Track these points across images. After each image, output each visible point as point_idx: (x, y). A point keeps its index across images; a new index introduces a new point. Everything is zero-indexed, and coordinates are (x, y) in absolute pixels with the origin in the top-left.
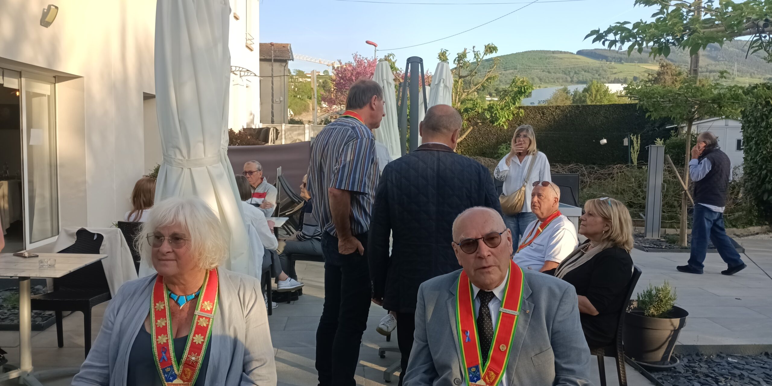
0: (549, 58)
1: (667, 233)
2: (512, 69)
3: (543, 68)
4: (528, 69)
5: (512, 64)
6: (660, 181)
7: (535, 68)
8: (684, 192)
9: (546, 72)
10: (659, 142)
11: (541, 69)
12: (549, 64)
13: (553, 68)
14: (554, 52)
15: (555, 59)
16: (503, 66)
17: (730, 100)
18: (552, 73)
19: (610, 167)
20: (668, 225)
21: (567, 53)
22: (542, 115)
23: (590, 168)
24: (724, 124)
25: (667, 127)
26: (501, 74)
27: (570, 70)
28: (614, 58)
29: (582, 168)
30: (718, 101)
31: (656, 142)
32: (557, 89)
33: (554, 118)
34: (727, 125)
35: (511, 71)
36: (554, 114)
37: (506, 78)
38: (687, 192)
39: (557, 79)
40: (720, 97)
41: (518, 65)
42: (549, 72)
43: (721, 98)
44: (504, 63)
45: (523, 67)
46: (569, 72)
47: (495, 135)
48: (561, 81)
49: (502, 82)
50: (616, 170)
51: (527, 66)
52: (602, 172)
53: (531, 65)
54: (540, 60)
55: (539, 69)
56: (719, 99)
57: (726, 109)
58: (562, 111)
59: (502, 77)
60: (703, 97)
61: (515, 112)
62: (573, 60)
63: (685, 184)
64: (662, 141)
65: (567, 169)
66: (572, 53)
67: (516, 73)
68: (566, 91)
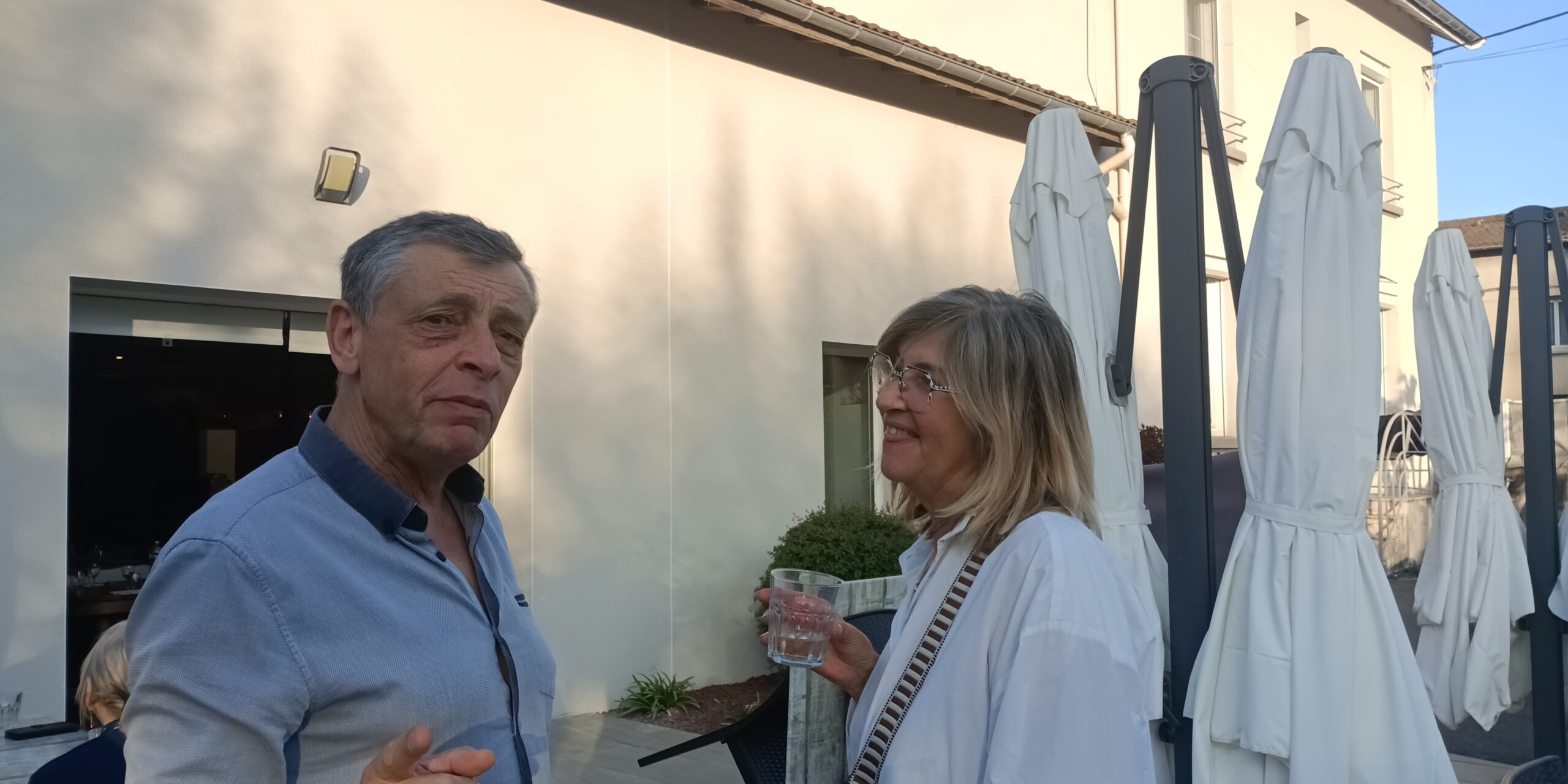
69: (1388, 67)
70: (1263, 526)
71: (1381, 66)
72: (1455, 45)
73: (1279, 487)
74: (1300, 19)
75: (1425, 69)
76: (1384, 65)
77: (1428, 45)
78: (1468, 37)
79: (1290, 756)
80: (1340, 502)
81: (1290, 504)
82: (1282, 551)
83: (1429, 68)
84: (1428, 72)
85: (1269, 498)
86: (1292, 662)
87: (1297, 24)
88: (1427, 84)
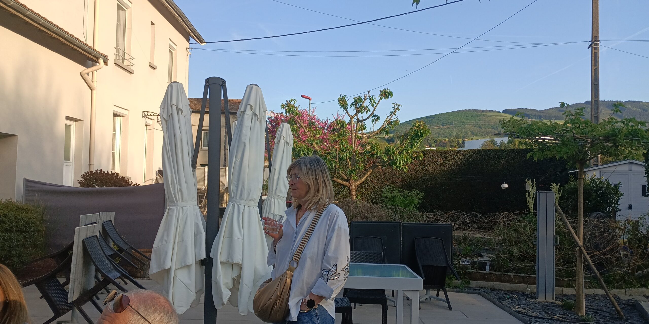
0: (480, 116)
1: (564, 293)
2: (448, 125)
3: (475, 124)
4: (462, 124)
5: (448, 120)
6: (552, 232)
7: (468, 124)
8: (578, 248)
9: (477, 127)
10: (555, 187)
11: (474, 125)
12: (480, 121)
13: (484, 124)
14: (483, 111)
15: (485, 116)
16: (441, 122)
17: (627, 137)
18: (483, 128)
19: (495, 215)
20: (565, 284)
21: (495, 111)
22: (444, 159)
23: (474, 215)
24: (628, 169)
25: (569, 172)
26: (439, 128)
27: (497, 125)
28: (535, 116)
29: (464, 215)
30: (612, 139)
31: (551, 187)
32: (485, 141)
33: (456, 162)
34: (631, 171)
35: (448, 126)
36: (456, 158)
37: (443, 132)
38: (582, 248)
39: (487, 133)
40: (614, 133)
41: (454, 121)
42: (480, 127)
43: (616, 134)
44: (442, 120)
45: (458, 123)
46: (497, 127)
47: (400, 178)
48: (490, 134)
49: (440, 135)
50: (502, 219)
51: (461, 122)
52: (487, 221)
53: (464, 121)
54: (472, 118)
55: (472, 125)
56: (613, 135)
57: (623, 148)
58: (464, 155)
59: (440, 131)
60: (594, 133)
61: (414, 156)
62: (500, 117)
63: (579, 238)
64: (558, 186)
65: (447, 216)
66: (499, 112)
67: (452, 127)
68: (493, 142)
69: (177, 46)
70: (236, 205)
71: (175, 45)
72: (197, 42)
73: (241, 195)
74: (152, 23)
75: (187, 48)
76: (176, 45)
77: (188, 40)
78: (201, 41)
79: (242, 263)
80: (255, 199)
81: (243, 200)
82: (241, 212)
83: (188, 48)
84: (188, 50)
85: (238, 198)
86: (243, 240)
87: (152, 25)
88: (187, 54)
